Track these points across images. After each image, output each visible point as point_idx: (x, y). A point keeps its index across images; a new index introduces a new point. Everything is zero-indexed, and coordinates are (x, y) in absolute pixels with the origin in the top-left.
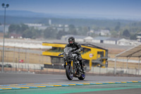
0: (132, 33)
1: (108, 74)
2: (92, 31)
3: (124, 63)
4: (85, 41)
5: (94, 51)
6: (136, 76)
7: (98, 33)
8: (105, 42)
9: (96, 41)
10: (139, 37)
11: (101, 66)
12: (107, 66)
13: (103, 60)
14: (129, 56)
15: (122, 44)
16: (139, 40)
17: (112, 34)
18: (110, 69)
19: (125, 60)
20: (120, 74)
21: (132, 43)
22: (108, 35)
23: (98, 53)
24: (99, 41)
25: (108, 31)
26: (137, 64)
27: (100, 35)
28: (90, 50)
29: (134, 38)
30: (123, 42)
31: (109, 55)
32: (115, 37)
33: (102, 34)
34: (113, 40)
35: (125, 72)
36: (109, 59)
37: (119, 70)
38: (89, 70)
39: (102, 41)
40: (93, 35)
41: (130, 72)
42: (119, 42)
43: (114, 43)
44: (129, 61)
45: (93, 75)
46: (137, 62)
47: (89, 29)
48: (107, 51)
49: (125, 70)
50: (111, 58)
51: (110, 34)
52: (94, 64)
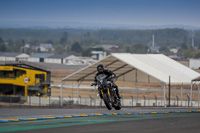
0: (84, 47)
1: (52, 106)
2: (27, 46)
3: (73, 89)
4: (17, 59)
5: (31, 74)
6: (91, 107)
7: (37, 48)
8: (46, 61)
9: (34, 60)
10: (94, 52)
11: (42, 95)
12: (49, 94)
13: (43, 86)
14: (81, 80)
15: (71, 63)
16: (95, 57)
17: (56, 49)
18: (54, 99)
19: (75, 86)
20: (69, 105)
21: (85, 61)
22: (50, 51)
23: (37, 76)
24: (38, 60)
25: (50, 45)
26: (93, 91)
27: (39, 51)
28: (25, 72)
29: (87, 54)
30: (73, 60)
31: (52, 79)
32: (60, 53)
33: (42, 49)
34: (57, 58)
35: (75, 103)
36: (52, 85)
37: (67, 99)
38: (25, 101)
39: (42, 60)
40: (28, 52)
41: (83, 102)
42: (67, 61)
43: (59, 61)
44: (81, 87)
45: (30, 107)
47: (24, 43)
48: (48, 73)
49: (75, 100)
50: (56, 83)
51: (53, 49)
52: (32, 93)
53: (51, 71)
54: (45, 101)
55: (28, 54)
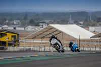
0: (36, 21)
1: (20, 51)
2: (7, 21)
3: (31, 43)
4: (2, 28)
5: (9, 35)
6: (40, 52)
7: (12, 22)
8: (17, 28)
9: (11, 28)
10: (41, 24)
11: (15, 46)
12: (19, 45)
13: (15, 41)
14: (34, 38)
15: (29, 30)
16: (41, 26)
17: (22, 23)
18: (21, 48)
19: (32, 41)
20: (29, 51)
21: (36, 28)
22: (18, 24)
23: (12, 36)
24: (13, 28)
25: (19, 21)
26: (40, 43)
27: (13, 24)
28: (6, 35)
29: (37, 25)
30: (30, 28)
31: (20, 38)
32: (24, 25)
33: (15, 23)
34: (22, 27)
35: (32, 49)
36: (20, 41)
37: (28, 48)
38: (7, 49)
39: (15, 28)
40: (8, 24)
41: (36, 49)
42: (27, 28)
43: (23, 29)
44: (35, 42)
45: (9, 52)
46: (41, 42)
47: (5, 20)
48: (18, 35)
49: (32, 48)
50: (22, 40)
51: (20, 23)
52: (10, 45)
53: (20, 33)
54: (16, 49)
55: (7, 25)
